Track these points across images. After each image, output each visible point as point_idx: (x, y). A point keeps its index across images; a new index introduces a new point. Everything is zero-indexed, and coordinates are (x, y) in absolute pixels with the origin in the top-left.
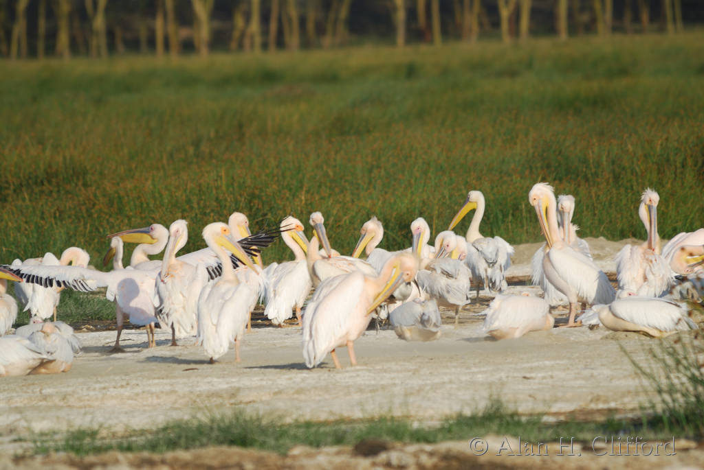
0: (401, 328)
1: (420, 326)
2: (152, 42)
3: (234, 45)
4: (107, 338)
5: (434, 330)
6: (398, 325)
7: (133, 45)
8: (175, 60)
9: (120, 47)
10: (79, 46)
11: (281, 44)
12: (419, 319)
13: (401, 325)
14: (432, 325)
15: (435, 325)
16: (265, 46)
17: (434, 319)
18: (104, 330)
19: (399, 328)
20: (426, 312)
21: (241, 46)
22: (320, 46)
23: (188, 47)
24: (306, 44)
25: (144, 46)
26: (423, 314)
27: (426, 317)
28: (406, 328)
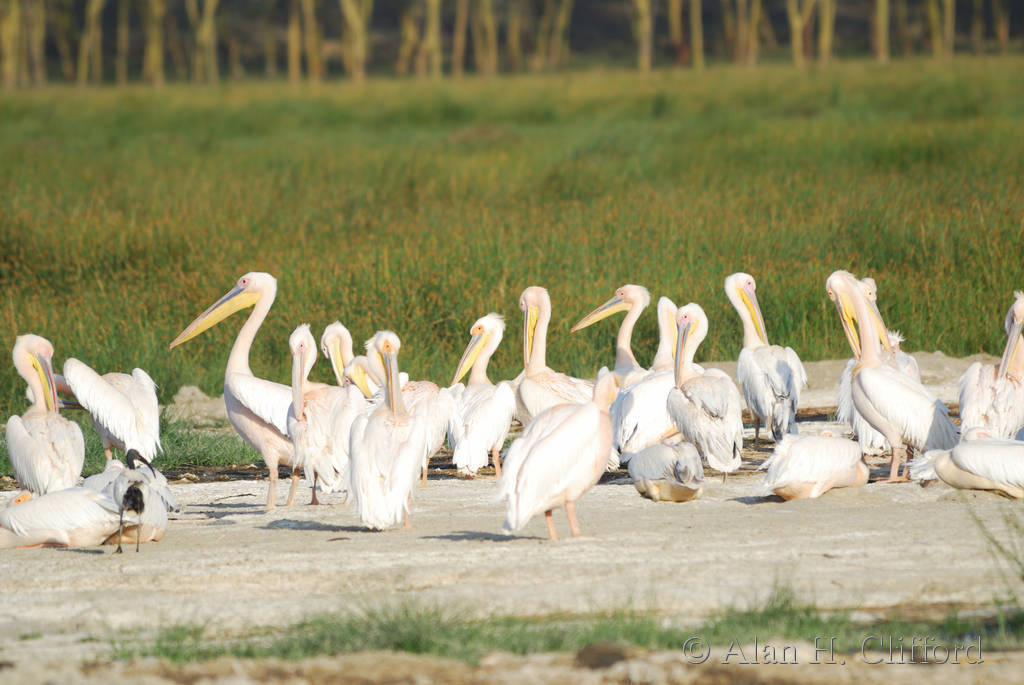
0: (644, 481)
1: (674, 481)
2: (282, 63)
3: (402, 66)
4: (216, 492)
5: (692, 486)
6: (641, 478)
7: (255, 66)
8: (317, 89)
9: (237, 69)
10: (177, 66)
11: (470, 65)
12: (672, 471)
13: (644, 477)
14: (691, 478)
15: (695, 480)
16: (447, 68)
17: (693, 472)
18: (212, 481)
19: (642, 482)
20: (681, 460)
21: (412, 69)
22: (525, 70)
23: (335, 69)
24: (507, 67)
25: (271, 68)
26: (677, 463)
27: (681, 468)
28: (651, 482)
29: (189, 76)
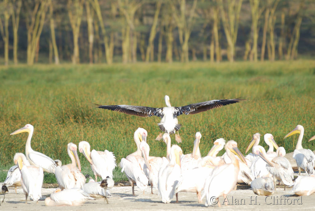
2: (208, 56)
3: (246, 57)
4: (127, 189)
5: (271, 191)
7: (200, 57)
8: (219, 65)
10: (176, 57)
11: (266, 57)
12: (264, 186)
13: (255, 188)
14: (270, 189)
15: (271, 189)
16: (259, 58)
17: (271, 187)
19: (255, 189)
20: (267, 183)
22: (284, 59)
23: (225, 58)
24: (278, 58)
25: (205, 58)
26: (266, 184)
27: (267, 185)
28: (257, 189)
29: (180, 60)
